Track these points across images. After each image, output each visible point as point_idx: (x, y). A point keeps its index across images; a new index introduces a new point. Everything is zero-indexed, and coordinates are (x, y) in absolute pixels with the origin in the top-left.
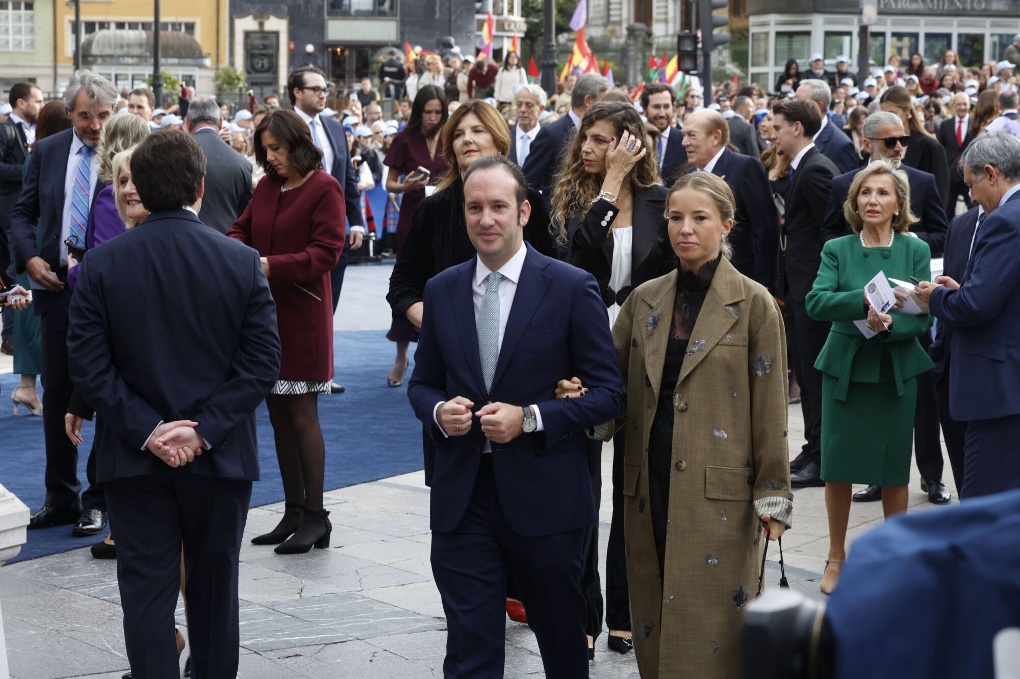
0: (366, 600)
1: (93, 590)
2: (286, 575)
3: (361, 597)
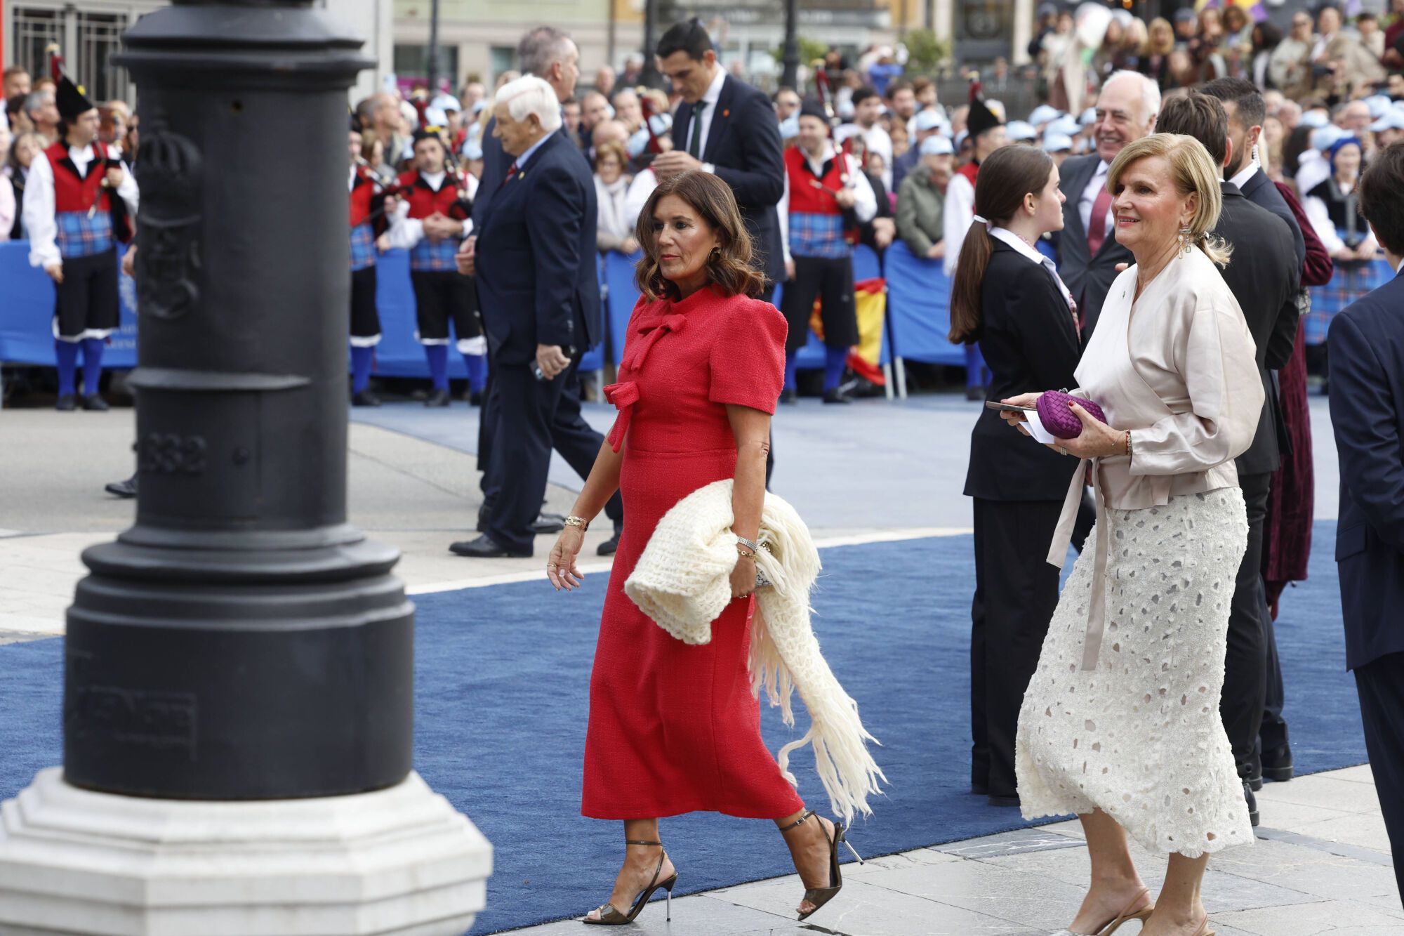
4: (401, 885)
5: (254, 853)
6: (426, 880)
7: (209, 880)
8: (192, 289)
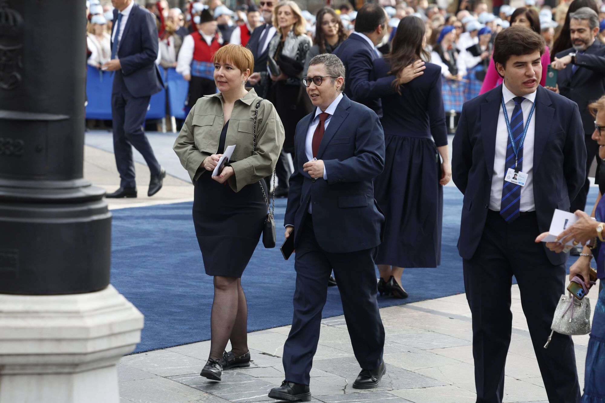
0: (396, 398)
1: (184, 379)
2: (334, 375)
3: (391, 395)
4: (106, 332)
5: (42, 318)
6: (116, 330)
7: (24, 329)
8: (19, 76)
